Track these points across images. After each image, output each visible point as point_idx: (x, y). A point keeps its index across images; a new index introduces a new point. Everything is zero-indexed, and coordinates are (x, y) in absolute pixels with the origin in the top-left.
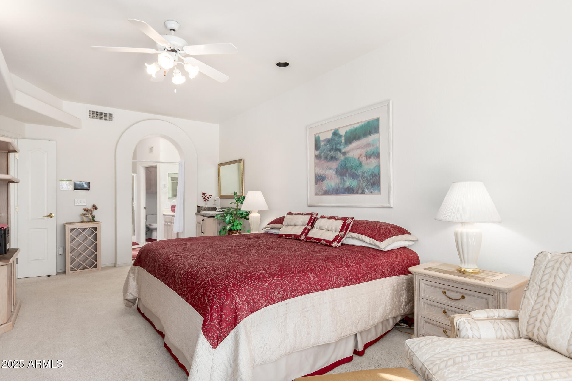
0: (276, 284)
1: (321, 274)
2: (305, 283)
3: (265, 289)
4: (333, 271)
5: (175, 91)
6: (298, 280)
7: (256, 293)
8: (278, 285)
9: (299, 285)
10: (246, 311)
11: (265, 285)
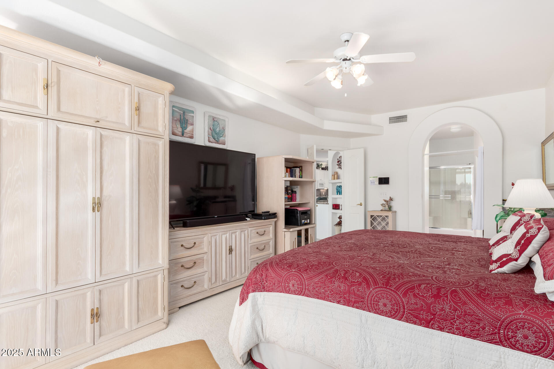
0: (293, 276)
1: (352, 286)
2: (324, 288)
3: (282, 277)
4: (373, 289)
5: (346, 95)
6: (318, 281)
7: (273, 277)
8: (294, 277)
9: (317, 287)
10: (261, 288)
11: (284, 273)
